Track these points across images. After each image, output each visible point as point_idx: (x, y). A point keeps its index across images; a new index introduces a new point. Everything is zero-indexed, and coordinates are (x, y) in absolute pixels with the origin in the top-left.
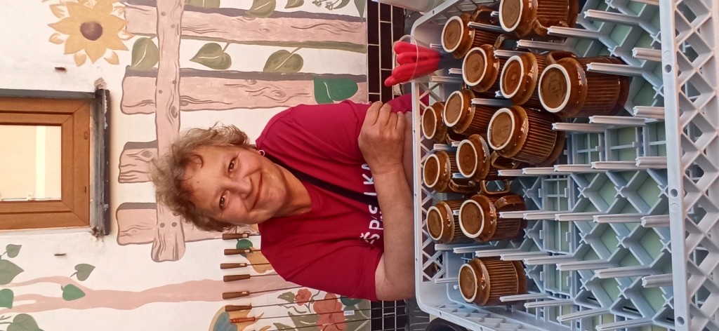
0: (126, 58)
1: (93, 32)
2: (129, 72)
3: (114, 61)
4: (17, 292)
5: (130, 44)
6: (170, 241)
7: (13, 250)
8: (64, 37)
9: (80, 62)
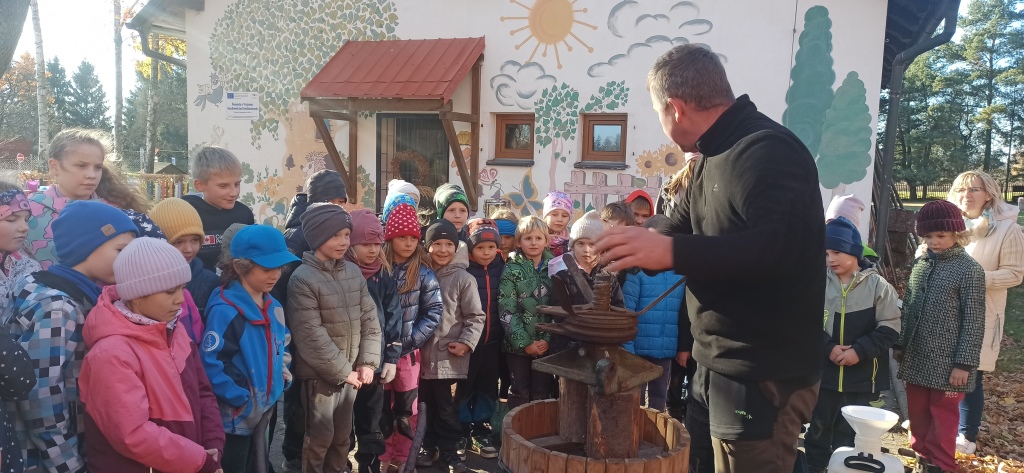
0: (638, 176)
1: (648, 165)
2: (633, 177)
3: (637, 172)
4: (559, 139)
5: (644, 178)
6: (571, 189)
7: (573, 138)
8: (646, 155)
9: (636, 160)
